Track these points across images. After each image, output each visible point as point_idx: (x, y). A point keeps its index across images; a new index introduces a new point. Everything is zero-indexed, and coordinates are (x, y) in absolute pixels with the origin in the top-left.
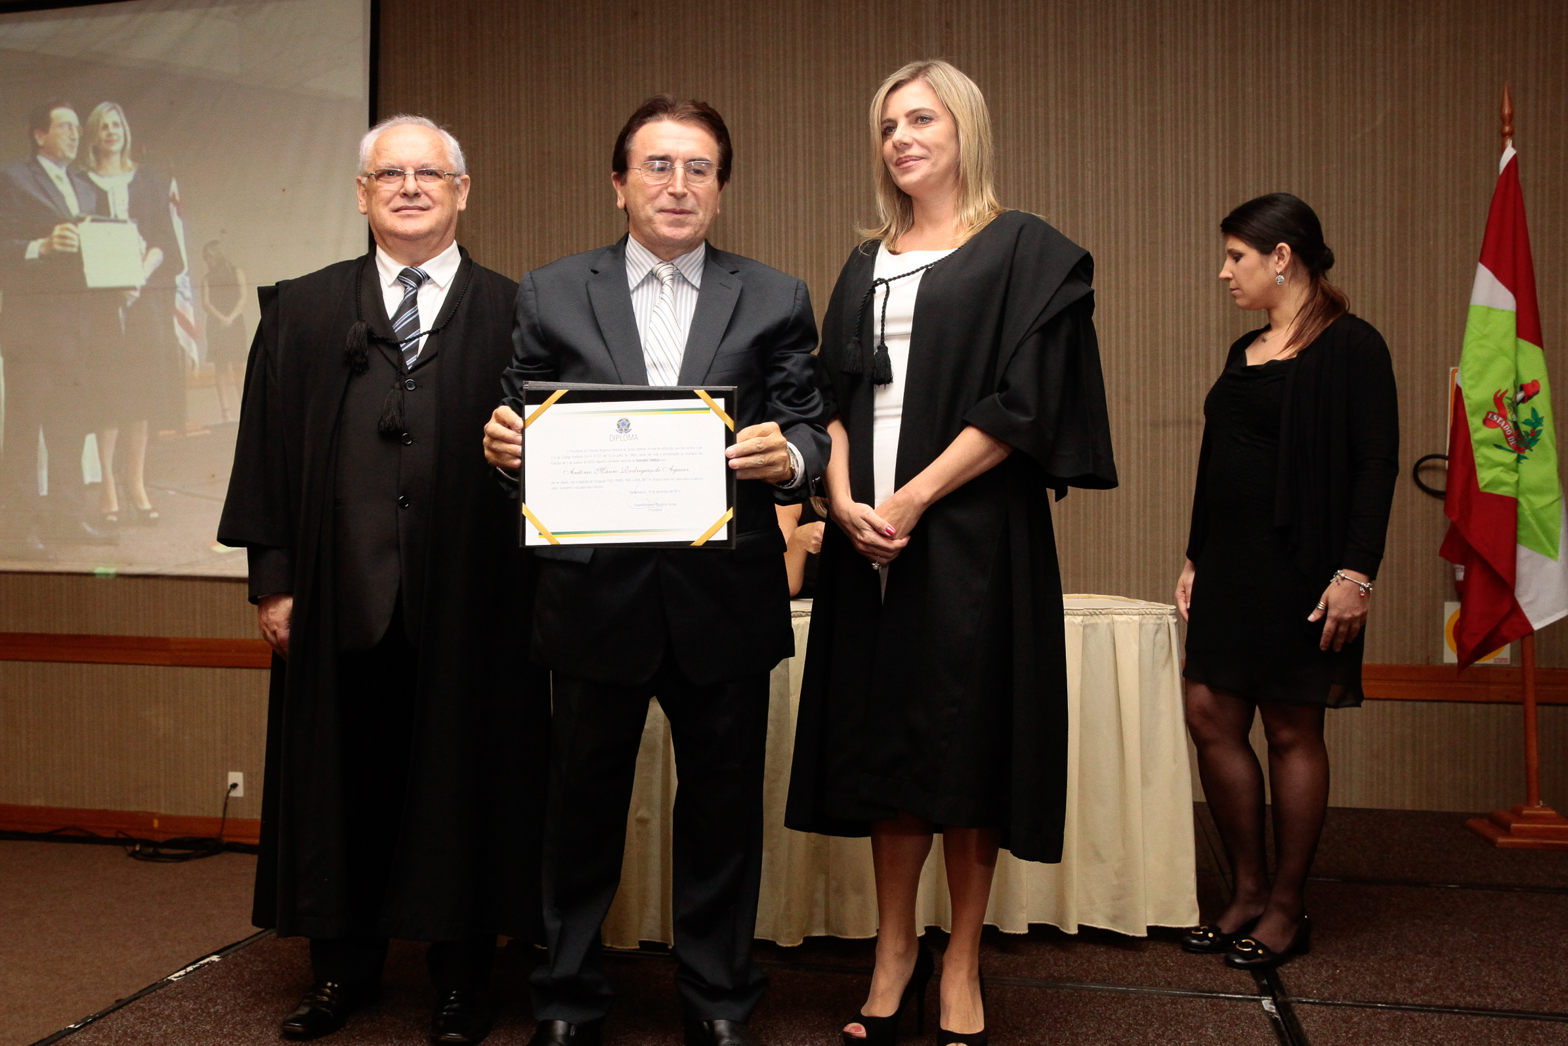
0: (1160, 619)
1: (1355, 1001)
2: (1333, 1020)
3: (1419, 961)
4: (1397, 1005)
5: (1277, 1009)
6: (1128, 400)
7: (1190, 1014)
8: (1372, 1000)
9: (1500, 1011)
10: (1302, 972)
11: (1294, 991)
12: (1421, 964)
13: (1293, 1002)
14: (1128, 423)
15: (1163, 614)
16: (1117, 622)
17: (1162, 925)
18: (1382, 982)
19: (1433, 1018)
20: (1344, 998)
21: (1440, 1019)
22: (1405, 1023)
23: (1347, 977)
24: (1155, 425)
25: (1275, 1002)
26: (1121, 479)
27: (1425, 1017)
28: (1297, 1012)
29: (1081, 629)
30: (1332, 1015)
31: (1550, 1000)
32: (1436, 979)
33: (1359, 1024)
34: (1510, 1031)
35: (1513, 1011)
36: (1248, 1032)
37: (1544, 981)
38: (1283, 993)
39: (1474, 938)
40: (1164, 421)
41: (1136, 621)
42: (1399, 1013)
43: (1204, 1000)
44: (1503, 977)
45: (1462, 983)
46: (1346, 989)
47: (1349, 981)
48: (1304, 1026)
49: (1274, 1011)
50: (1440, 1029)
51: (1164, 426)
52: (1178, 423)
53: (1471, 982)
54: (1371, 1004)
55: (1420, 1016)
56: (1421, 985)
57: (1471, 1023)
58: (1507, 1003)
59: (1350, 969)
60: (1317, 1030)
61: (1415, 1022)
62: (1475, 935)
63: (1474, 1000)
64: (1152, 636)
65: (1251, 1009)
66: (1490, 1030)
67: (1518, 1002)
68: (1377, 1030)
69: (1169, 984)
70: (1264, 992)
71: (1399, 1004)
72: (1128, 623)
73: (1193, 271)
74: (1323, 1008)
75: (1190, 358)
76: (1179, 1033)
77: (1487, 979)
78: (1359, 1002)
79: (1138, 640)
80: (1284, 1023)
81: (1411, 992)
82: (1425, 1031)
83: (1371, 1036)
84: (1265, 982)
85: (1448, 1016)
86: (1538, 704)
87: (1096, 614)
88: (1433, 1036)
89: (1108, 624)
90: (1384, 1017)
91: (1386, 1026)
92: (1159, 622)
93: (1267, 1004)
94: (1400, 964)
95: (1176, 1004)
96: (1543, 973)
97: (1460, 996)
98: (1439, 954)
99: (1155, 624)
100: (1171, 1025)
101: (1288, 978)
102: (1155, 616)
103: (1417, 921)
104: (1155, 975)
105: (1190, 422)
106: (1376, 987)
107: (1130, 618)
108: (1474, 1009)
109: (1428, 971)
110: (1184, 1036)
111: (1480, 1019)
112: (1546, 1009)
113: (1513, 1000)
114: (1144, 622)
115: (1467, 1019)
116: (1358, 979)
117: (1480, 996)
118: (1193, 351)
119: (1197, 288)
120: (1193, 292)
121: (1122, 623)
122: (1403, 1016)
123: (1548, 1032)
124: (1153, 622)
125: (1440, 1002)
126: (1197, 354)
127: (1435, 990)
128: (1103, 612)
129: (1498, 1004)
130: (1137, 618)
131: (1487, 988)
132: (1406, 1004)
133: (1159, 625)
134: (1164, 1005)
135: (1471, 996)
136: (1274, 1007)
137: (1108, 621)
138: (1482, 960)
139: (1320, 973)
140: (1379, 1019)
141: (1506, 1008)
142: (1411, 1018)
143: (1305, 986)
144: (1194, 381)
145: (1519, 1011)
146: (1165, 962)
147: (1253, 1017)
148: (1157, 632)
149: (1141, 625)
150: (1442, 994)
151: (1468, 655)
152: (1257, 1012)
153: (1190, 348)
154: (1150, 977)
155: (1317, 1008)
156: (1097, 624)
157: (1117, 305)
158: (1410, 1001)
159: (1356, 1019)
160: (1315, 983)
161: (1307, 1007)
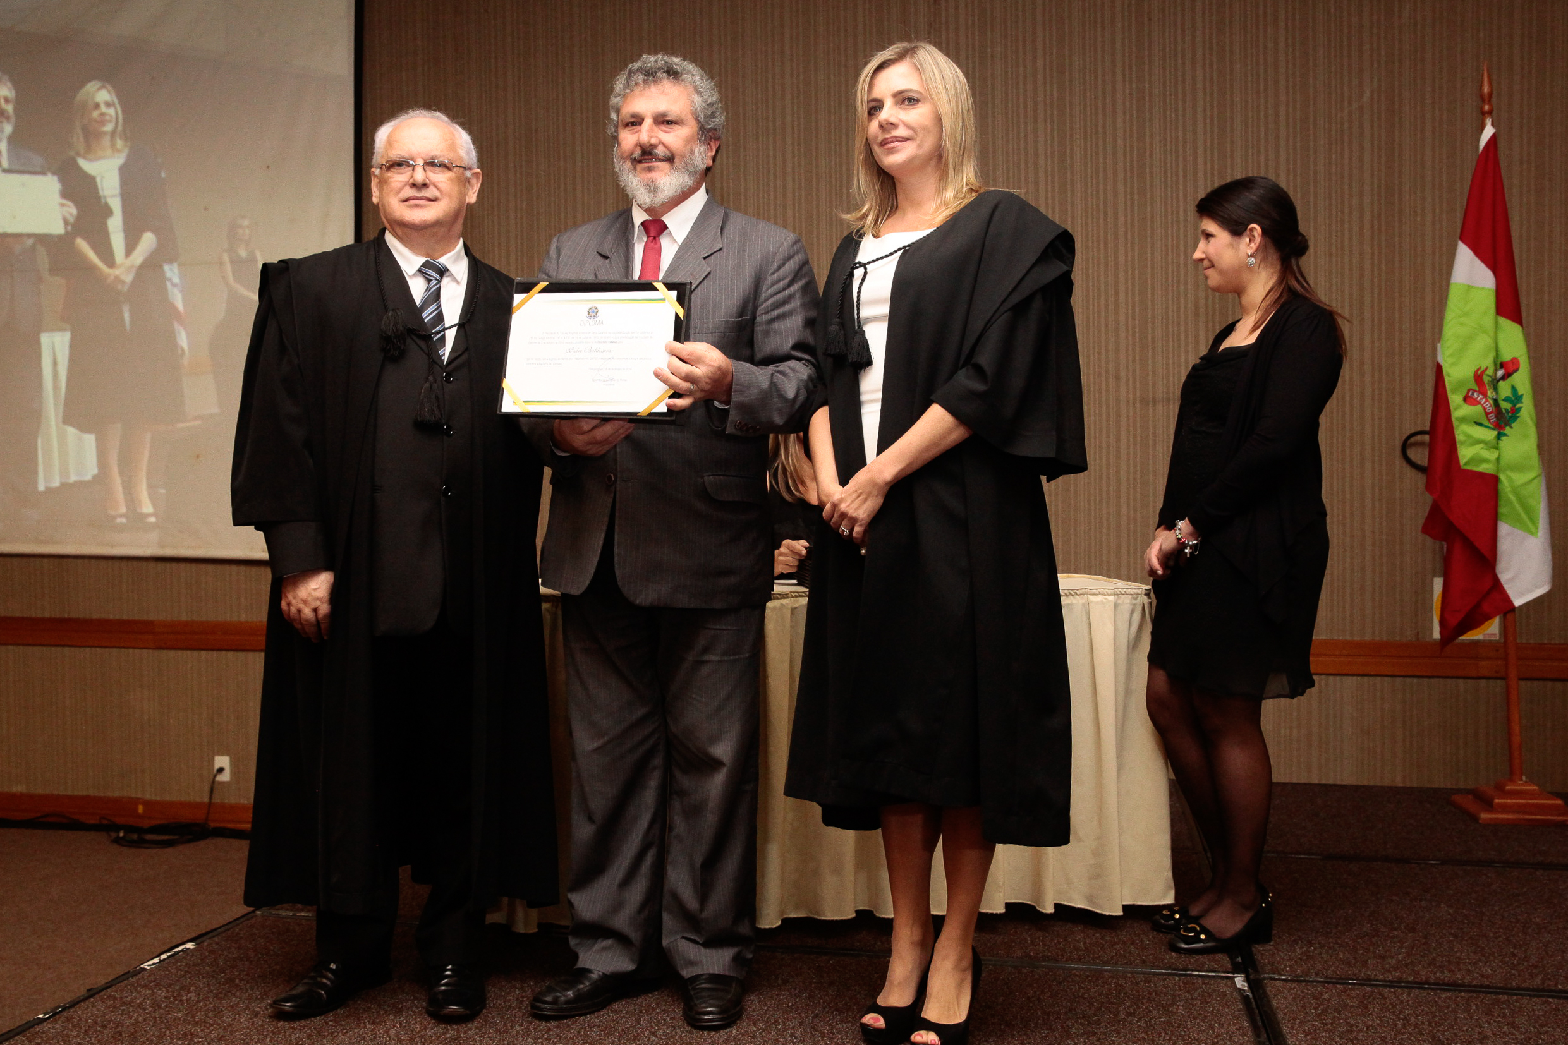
0: (1136, 599)
1: (1327, 977)
2: (1303, 997)
3: (1393, 937)
4: (1367, 982)
5: (1250, 986)
6: (1117, 377)
7: (1162, 992)
8: (1343, 977)
9: (1469, 986)
10: (1276, 949)
11: (1268, 968)
12: (1395, 940)
13: (1265, 979)
14: (1118, 400)
15: (1138, 594)
16: (1092, 602)
17: (1139, 903)
18: (1355, 958)
19: (1402, 994)
20: (1317, 974)
21: (1409, 995)
22: (1374, 999)
23: (1320, 954)
24: (1144, 402)
25: (1248, 980)
27: (1394, 993)
28: (1268, 989)
30: (1303, 992)
31: (1519, 976)
32: (1409, 955)
33: (1329, 1000)
34: (1477, 1005)
35: (1482, 986)
36: (1218, 1010)
37: (1514, 955)
38: (1256, 971)
39: (1449, 914)
40: (1154, 398)
41: (1111, 601)
42: (1369, 989)
43: (1177, 978)
44: (1475, 953)
45: (1434, 959)
46: (1319, 966)
47: (1322, 958)
48: (1274, 1003)
49: (1246, 988)
50: (1408, 1005)
51: (1154, 403)
53: (1442, 957)
54: (1342, 981)
55: (1390, 992)
56: (1393, 962)
57: (1439, 998)
58: (1477, 978)
59: (1324, 946)
60: (1287, 1007)
61: (1385, 998)
62: (1451, 911)
63: (1446, 976)
64: (1127, 615)
65: (1223, 987)
66: (1458, 1005)
67: (1488, 977)
68: (1346, 1006)
69: (1144, 962)
70: (1237, 969)
71: (1370, 980)
72: (1103, 602)
74: (1295, 985)
75: (1179, 335)
76: (1150, 1011)
77: (1458, 954)
78: (1331, 978)
79: (1113, 622)
80: (1255, 1001)
81: (1383, 968)
82: (1394, 1007)
83: (1339, 1013)
84: (1239, 959)
85: (1417, 992)
86: (1521, 679)
88: (1401, 1012)
89: (1083, 604)
90: (1353, 994)
91: (1355, 1003)
92: (1134, 602)
93: (1240, 981)
94: (1374, 940)
95: (1149, 982)
96: (1515, 947)
97: (1431, 972)
98: (1413, 930)
99: (1130, 605)
100: (1143, 1004)
101: (1262, 954)
102: (1130, 597)
103: (1394, 898)
104: (1130, 953)
106: (1349, 964)
107: (1106, 599)
108: (1444, 984)
109: (1401, 948)
110: (1155, 1014)
111: (1449, 994)
112: (1514, 984)
113: (1482, 976)
114: (1120, 602)
115: (1435, 994)
116: (1331, 956)
117: (1450, 971)
121: (1097, 603)
122: (1373, 992)
123: (1514, 1006)
124: (1128, 602)
125: (1411, 979)
127: (1406, 965)
129: (1467, 979)
130: (1112, 598)
131: (1458, 964)
132: (1377, 980)
133: (1134, 605)
134: (1137, 983)
135: (1442, 972)
136: (1246, 984)
137: (1083, 601)
138: (1456, 937)
139: (1295, 950)
140: (1349, 995)
141: (1474, 983)
142: (1380, 994)
143: (1279, 962)
145: (1487, 987)
146: (1142, 941)
147: (1224, 995)
148: (1131, 612)
149: (1116, 606)
150: (1413, 970)
151: (1451, 631)
152: (1228, 990)
154: (1125, 956)
155: (1289, 984)
156: (1072, 604)
158: (1381, 977)
159: (1326, 996)
160: (1288, 960)
161: (1278, 983)
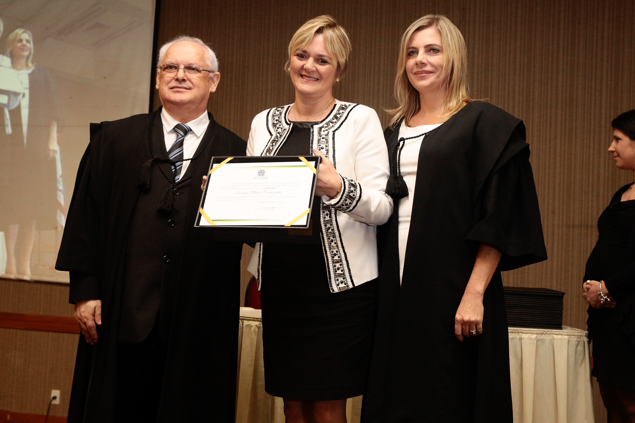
0: (580, 338)
6: (553, 212)
14: (553, 225)
15: (581, 336)
16: (555, 338)
24: (568, 227)
26: (549, 256)
29: (535, 341)
40: (573, 225)
41: (566, 339)
51: (573, 227)
52: (581, 226)
64: (574, 347)
72: (561, 339)
73: (592, 145)
75: (588, 192)
79: (567, 350)
87: (544, 333)
89: (550, 340)
92: (579, 340)
99: (576, 341)
102: (577, 337)
105: (587, 227)
107: (563, 337)
114: (571, 339)
118: (590, 188)
119: (593, 154)
120: (591, 156)
121: (558, 339)
124: (576, 339)
126: (592, 190)
128: (548, 333)
130: (566, 337)
133: (579, 341)
137: (550, 338)
144: (590, 205)
148: (577, 345)
149: (569, 341)
153: (588, 186)
156: (544, 339)
157: (549, 162)
